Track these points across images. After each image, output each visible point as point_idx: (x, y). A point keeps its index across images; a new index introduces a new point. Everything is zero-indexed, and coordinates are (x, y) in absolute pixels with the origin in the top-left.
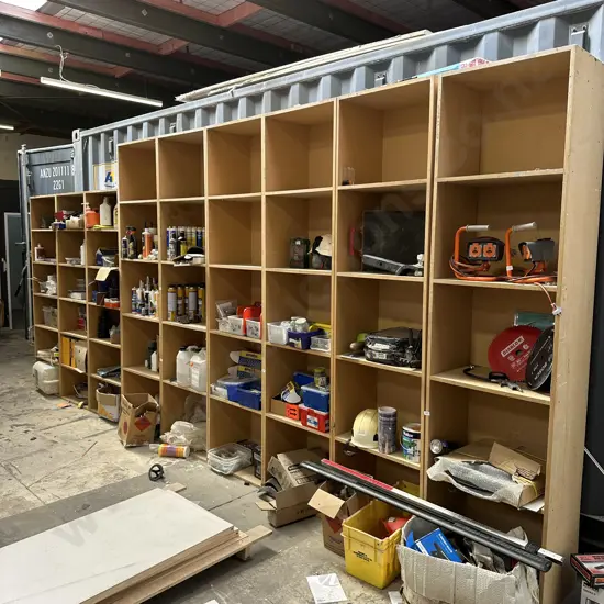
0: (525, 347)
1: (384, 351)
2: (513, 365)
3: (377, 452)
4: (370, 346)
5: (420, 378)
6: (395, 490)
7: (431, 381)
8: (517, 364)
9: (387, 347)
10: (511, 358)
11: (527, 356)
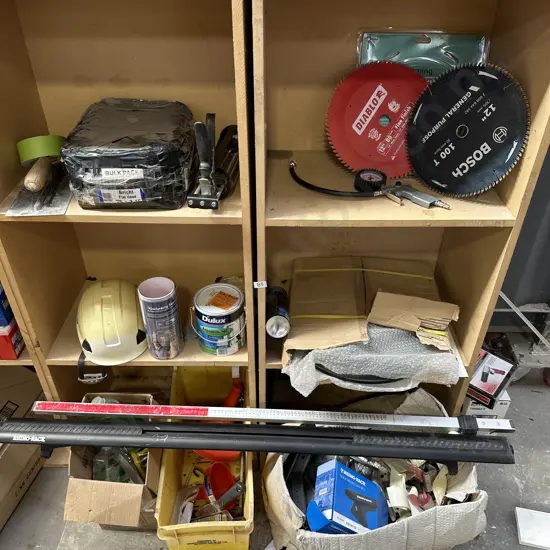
0: (393, 107)
1: (133, 184)
2: (381, 148)
3: (150, 360)
4: (88, 178)
5: (239, 228)
6: (215, 412)
7: (268, 229)
8: (390, 144)
9: (137, 173)
10: (374, 135)
11: (401, 124)
